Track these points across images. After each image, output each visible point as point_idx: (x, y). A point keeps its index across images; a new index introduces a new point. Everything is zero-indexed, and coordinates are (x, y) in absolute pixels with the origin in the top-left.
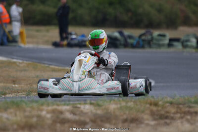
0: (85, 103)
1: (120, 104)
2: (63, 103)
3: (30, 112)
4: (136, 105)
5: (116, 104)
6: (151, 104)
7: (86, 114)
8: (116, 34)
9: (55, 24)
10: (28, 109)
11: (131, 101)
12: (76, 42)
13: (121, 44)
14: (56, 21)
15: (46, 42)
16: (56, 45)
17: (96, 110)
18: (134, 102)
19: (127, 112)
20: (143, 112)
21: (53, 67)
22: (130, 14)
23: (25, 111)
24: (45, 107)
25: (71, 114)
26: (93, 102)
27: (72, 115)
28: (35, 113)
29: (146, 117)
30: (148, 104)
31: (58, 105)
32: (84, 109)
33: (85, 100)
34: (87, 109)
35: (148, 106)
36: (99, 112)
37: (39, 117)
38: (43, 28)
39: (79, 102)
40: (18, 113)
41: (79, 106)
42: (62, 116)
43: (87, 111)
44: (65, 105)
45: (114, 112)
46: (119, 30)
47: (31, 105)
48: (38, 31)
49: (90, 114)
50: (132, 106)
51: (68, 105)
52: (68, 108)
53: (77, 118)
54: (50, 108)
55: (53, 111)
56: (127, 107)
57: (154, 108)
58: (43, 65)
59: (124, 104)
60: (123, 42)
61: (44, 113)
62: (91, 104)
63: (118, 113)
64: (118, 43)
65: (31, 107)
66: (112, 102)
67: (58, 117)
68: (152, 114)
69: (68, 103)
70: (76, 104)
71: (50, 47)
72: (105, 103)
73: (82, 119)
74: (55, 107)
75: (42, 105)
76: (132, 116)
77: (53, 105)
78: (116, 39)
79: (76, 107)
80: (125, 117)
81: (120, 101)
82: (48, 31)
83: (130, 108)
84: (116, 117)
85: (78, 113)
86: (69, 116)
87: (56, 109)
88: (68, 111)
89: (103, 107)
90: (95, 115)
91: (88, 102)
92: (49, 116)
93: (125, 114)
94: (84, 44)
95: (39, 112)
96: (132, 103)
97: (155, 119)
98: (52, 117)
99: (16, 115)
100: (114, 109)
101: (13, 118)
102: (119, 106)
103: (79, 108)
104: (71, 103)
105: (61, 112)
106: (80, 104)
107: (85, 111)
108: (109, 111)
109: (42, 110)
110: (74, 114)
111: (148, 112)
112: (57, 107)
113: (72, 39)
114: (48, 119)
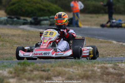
0: (122, 63)
3: (87, 68)
7: (122, 69)
10: (86, 66)
12: (115, 24)
15: (97, 25)
16: (103, 26)
21: (101, 40)
23: (84, 67)
24: (96, 65)
27: (113, 70)
28: (90, 68)
31: (104, 64)
32: (121, 66)
34: (123, 66)
37: (93, 71)
38: (94, 15)
40: (79, 68)
42: (107, 71)
44: (109, 63)
47: (87, 64)
48: (91, 17)
51: (111, 64)
52: (111, 65)
53: (117, 71)
54: (100, 65)
55: (102, 67)
58: (94, 39)
61: (96, 68)
65: (87, 65)
67: (105, 71)
69: (111, 62)
70: (116, 63)
71: (99, 27)
73: (120, 72)
75: (95, 63)
77: (102, 63)
82: (97, 17)
85: (117, 68)
86: (111, 70)
87: (103, 66)
88: (111, 67)
91: (124, 61)
92: (99, 70)
94: (120, 25)
95: (93, 68)
98: (101, 71)
99: (78, 70)
101: (76, 72)
103: (118, 65)
104: (113, 62)
105: (107, 68)
106: (118, 63)
110: (115, 69)
112: (104, 65)
113: (113, 22)
114: (98, 72)
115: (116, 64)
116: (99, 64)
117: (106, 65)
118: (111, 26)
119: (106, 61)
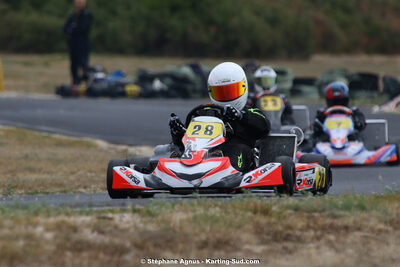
0: (124, 211)
1: (194, 211)
2: (78, 209)
3: (11, 228)
4: (226, 212)
5: (186, 211)
6: (255, 212)
7: (124, 231)
8: (186, 71)
9: (61, 51)
10: (8, 222)
11: (216, 206)
12: (104, 85)
13: (195, 91)
14: (64, 45)
15: (44, 88)
16: (63, 92)
17: (145, 223)
18: (221, 207)
19: (208, 228)
20: (239, 227)
21: (57, 136)
22: (213, 30)
24: (41, 219)
25: (93, 231)
26: (138, 207)
27: (95, 234)
28: (21, 229)
29: (245, 237)
30: (251, 210)
31: (67, 214)
32: (121, 220)
33: (123, 204)
34: (128, 222)
35: (250, 214)
36: (151, 227)
37: (29, 237)
38: (35, 59)
39: (111, 208)
41: (110, 215)
42: (75, 237)
43: (127, 226)
44: (81, 213)
45: (181, 228)
46: (192, 61)
47: (12, 215)
48: (27, 64)
49: (132, 230)
50: (218, 215)
51: (88, 214)
52: (88, 219)
53: (106, 239)
54: (52, 220)
55: (59, 227)
56: (207, 218)
57: (263, 220)
58: (37, 133)
59: (200, 211)
60: (199, 86)
61: (39, 230)
62: (135, 211)
63: (188, 229)
64: (189, 87)
65: (12, 218)
66: (176, 207)
67: (68, 239)
68: (259, 231)
69: (88, 209)
70: (103, 211)
71: (52, 97)
72: (163, 209)
73: (117, 241)
74: (62, 218)
75: (36, 214)
76: (218, 235)
77: (59, 214)
78: (185, 80)
79: (104, 218)
80: (203, 237)
81: (192, 205)
82: (46, 64)
83: (214, 220)
84: (186, 239)
85: (107, 229)
86: (90, 236)
87: (63, 222)
88: (88, 226)
89: (160, 218)
90: (143, 233)
91: (129, 207)
92: (49, 236)
93: (203, 230)
94: (120, 89)
95: (30, 229)
96: (218, 209)
97: (263, 242)
98: (56, 237)
100: (181, 221)
102: (191, 215)
103: (111, 219)
104: (95, 209)
105: (75, 229)
106: (112, 211)
107: (123, 226)
108: (172, 225)
109: (35, 225)
110: (101, 232)
111: (250, 226)
112: (66, 218)
113: (96, 81)
114: (47, 242)
115: (102, 215)
116: (48, 216)
117: (71, 220)
118: (91, 93)
119: (71, 207)
